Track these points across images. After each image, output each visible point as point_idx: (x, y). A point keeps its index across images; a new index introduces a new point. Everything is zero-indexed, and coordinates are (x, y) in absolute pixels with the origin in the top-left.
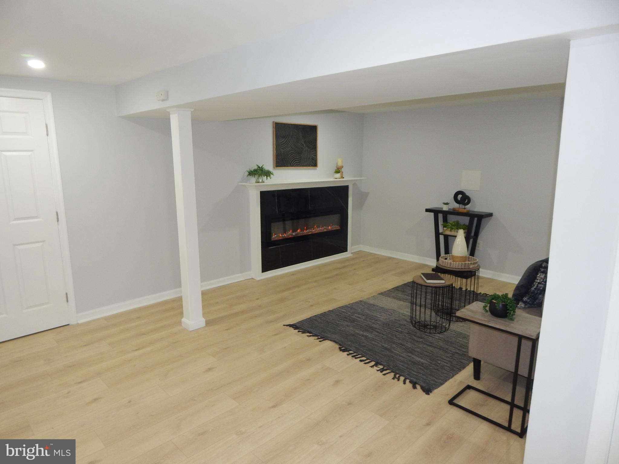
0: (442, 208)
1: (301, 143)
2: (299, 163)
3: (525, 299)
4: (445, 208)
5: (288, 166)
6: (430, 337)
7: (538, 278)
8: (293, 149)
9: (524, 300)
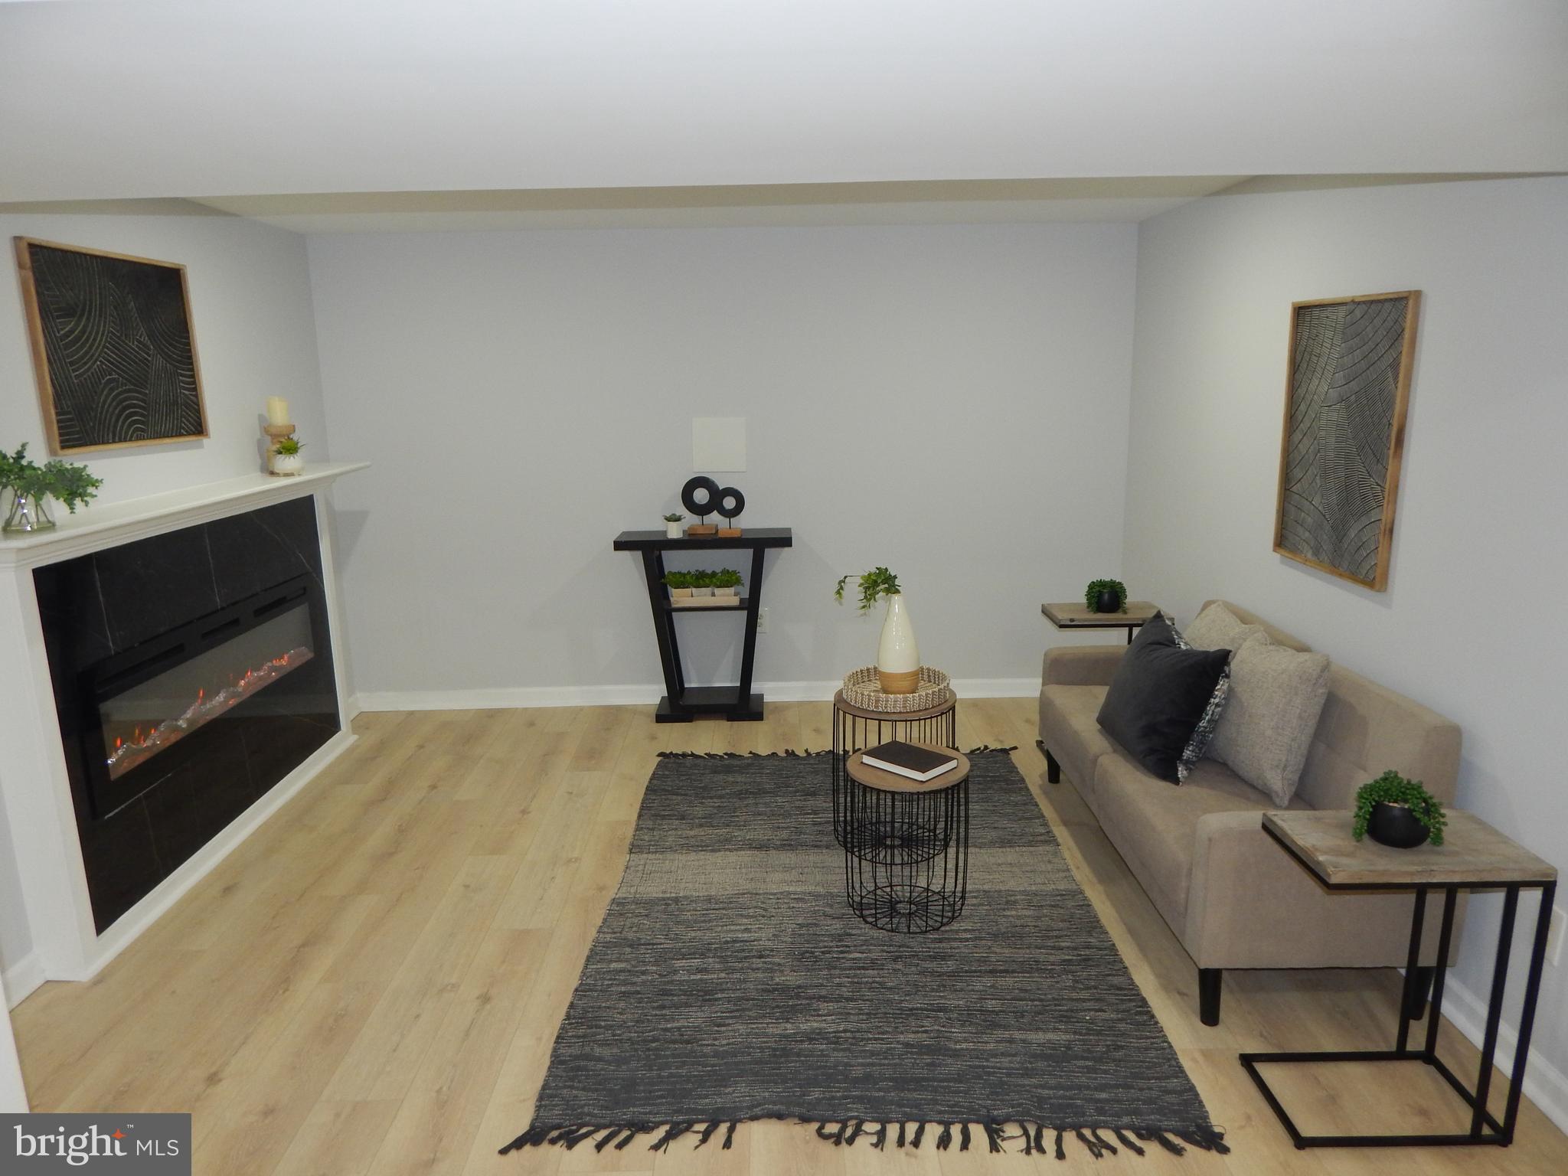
0: (665, 533)
1: (138, 341)
2: (142, 423)
3: (1187, 753)
4: (675, 532)
5: (108, 443)
6: (955, 944)
7: (1216, 693)
8: (112, 363)
9: (1185, 758)
